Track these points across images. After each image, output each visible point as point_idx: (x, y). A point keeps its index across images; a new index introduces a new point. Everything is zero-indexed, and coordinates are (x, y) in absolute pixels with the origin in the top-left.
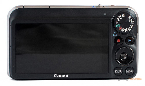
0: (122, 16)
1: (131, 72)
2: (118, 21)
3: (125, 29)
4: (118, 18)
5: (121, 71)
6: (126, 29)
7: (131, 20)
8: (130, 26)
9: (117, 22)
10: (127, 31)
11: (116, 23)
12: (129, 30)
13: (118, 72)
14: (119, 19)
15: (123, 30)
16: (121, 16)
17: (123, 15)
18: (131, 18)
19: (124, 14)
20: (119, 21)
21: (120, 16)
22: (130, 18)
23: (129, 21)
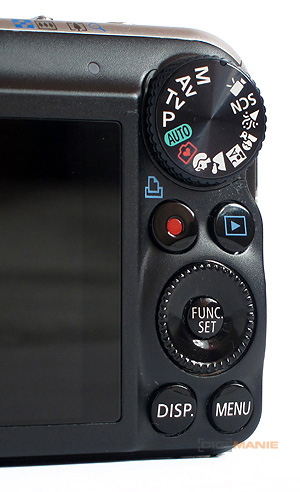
0: (194, 81)
1: (241, 409)
2: (171, 107)
3: (211, 155)
4: (172, 93)
5: (188, 407)
6: (219, 158)
7: (243, 104)
8: (241, 142)
9: (169, 116)
10: (223, 167)
11: (165, 120)
12: (235, 165)
13: (175, 412)
14: (182, 96)
15: (200, 161)
16: (188, 78)
17: (203, 76)
18: (244, 93)
19: (206, 69)
20: (178, 107)
21: (184, 81)
22: (241, 95)
23: (236, 107)
